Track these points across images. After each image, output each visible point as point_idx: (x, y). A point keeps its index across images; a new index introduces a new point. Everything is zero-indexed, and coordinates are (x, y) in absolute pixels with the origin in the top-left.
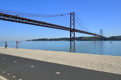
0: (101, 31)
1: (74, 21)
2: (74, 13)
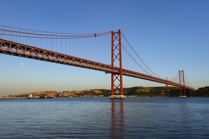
0: (181, 73)
1: (120, 50)
2: (119, 32)
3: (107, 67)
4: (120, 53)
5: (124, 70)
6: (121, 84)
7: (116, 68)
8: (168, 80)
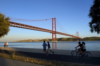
0: (77, 32)
1: (55, 25)
2: (55, 18)
3: (51, 31)
4: (55, 26)
5: (57, 32)
6: (56, 37)
7: (54, 31)
8: (73, 35)
